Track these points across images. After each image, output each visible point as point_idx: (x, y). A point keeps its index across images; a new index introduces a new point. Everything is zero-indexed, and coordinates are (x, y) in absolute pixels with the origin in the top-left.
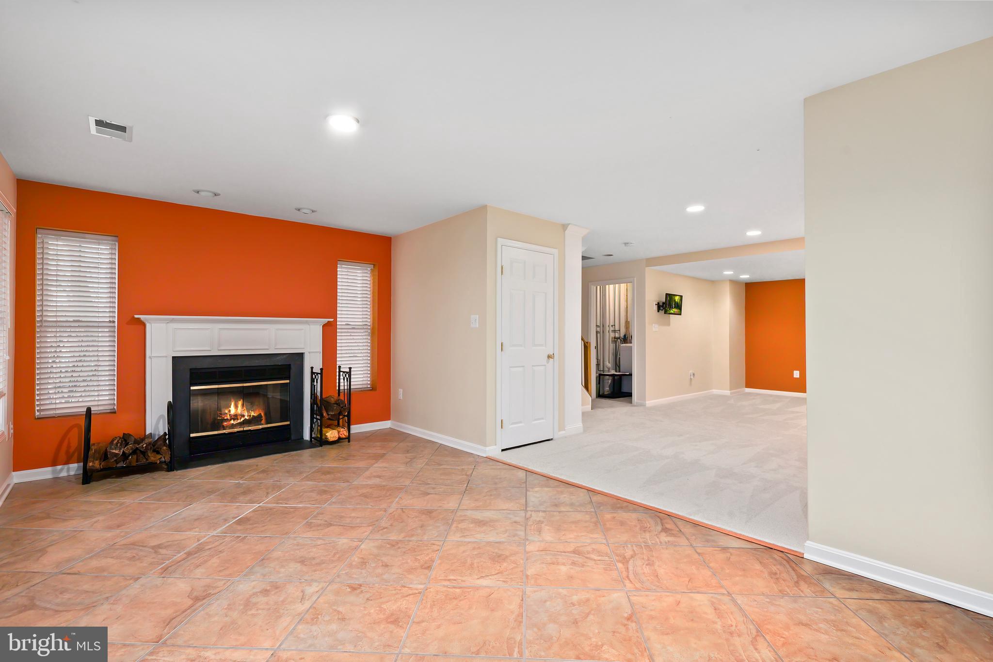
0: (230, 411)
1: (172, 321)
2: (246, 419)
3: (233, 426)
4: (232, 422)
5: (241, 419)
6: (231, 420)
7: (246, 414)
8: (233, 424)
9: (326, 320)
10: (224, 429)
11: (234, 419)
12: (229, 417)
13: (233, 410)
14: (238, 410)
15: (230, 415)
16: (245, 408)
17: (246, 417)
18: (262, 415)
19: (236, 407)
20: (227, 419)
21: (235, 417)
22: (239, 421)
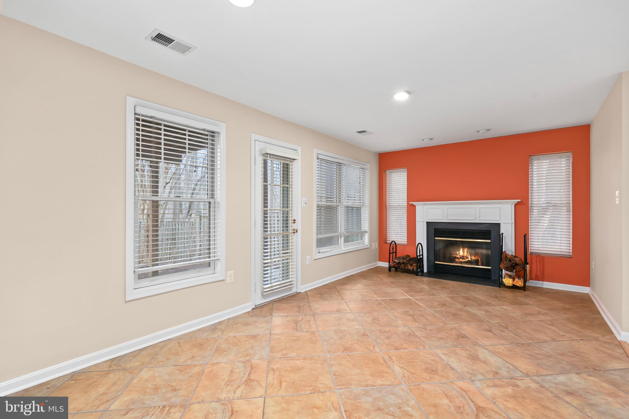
0: (459, 253)
1: (425, 204)
2: (469, 260)
3: (461, 262)
4: (461, 260)
5: (466, 259)
6: (460, 258)
7: (469, 257)
8: (461, 261)
9: (517, 201)
10: (456, 263)
11: (462, 259)
12: (459, 256)
13: (461, 254)
14: (465, 254)
15: (460, 255)
16: (469, 253)
17: (469, 259)
18: (479, 259)
19: (464, 252)
20: (458, 258)
21: (463, 257)
22: (465, 260)
